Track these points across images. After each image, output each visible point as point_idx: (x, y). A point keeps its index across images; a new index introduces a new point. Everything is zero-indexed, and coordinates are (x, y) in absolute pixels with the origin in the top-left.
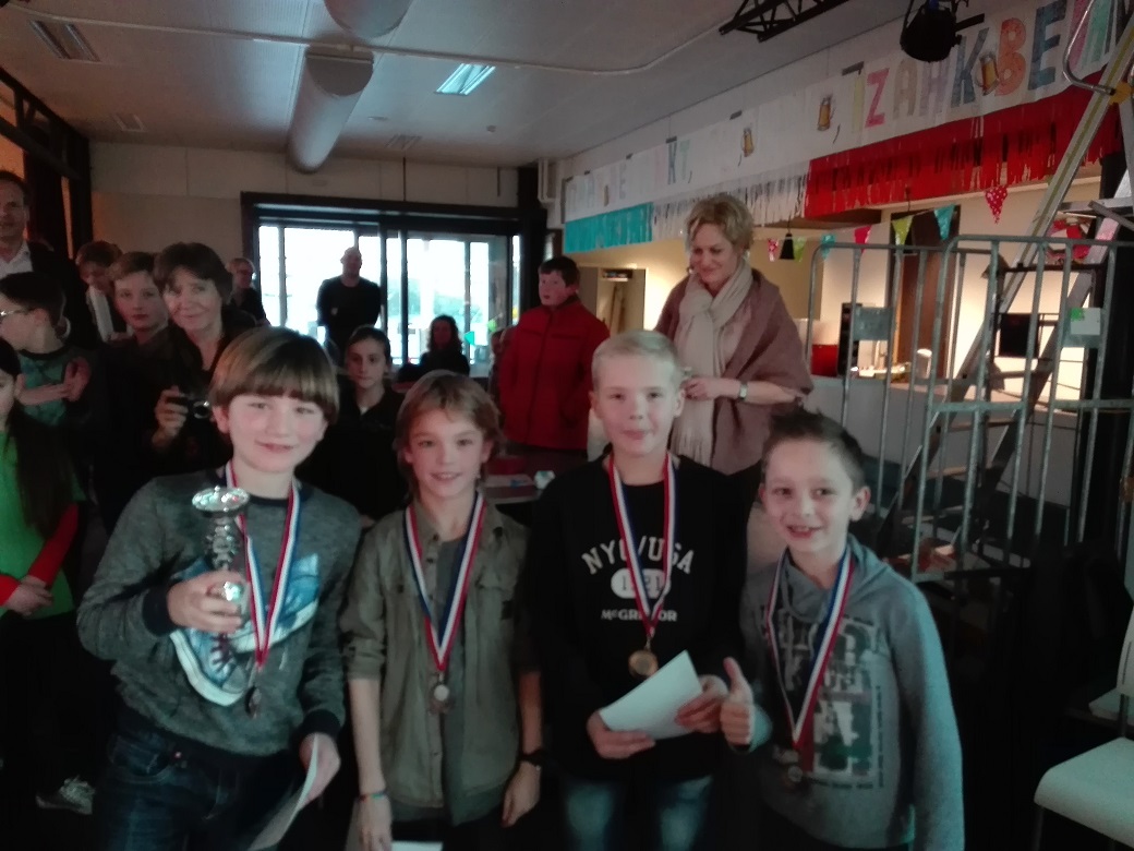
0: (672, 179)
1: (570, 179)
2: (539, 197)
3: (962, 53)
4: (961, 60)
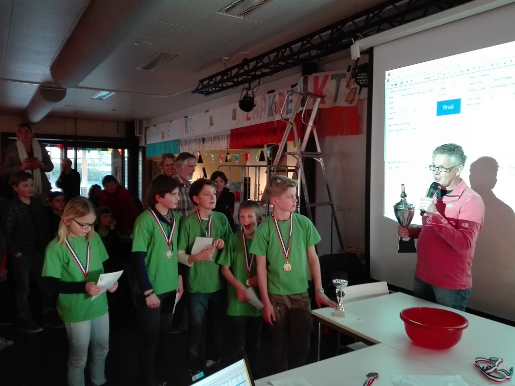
0: (187, 131)
1: (148, 127)
2: (135, 134)
3: (270, 101)
4: (269, 103)
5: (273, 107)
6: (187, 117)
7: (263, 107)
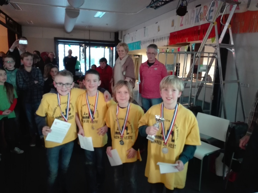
0: (145, 36)
1: (125, 35)
2: (119, 39)
3: (197, 12)
4: (197, 13)
5: (199, 16)
6: (145, 27)
7: (192, 16)
